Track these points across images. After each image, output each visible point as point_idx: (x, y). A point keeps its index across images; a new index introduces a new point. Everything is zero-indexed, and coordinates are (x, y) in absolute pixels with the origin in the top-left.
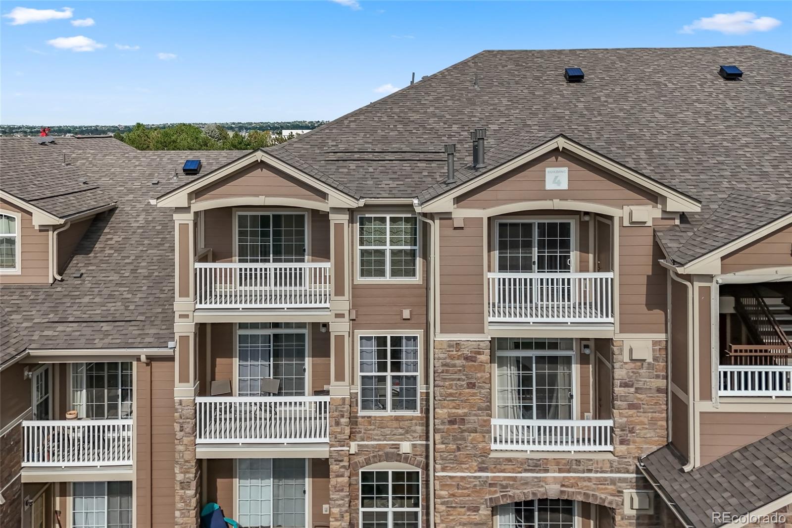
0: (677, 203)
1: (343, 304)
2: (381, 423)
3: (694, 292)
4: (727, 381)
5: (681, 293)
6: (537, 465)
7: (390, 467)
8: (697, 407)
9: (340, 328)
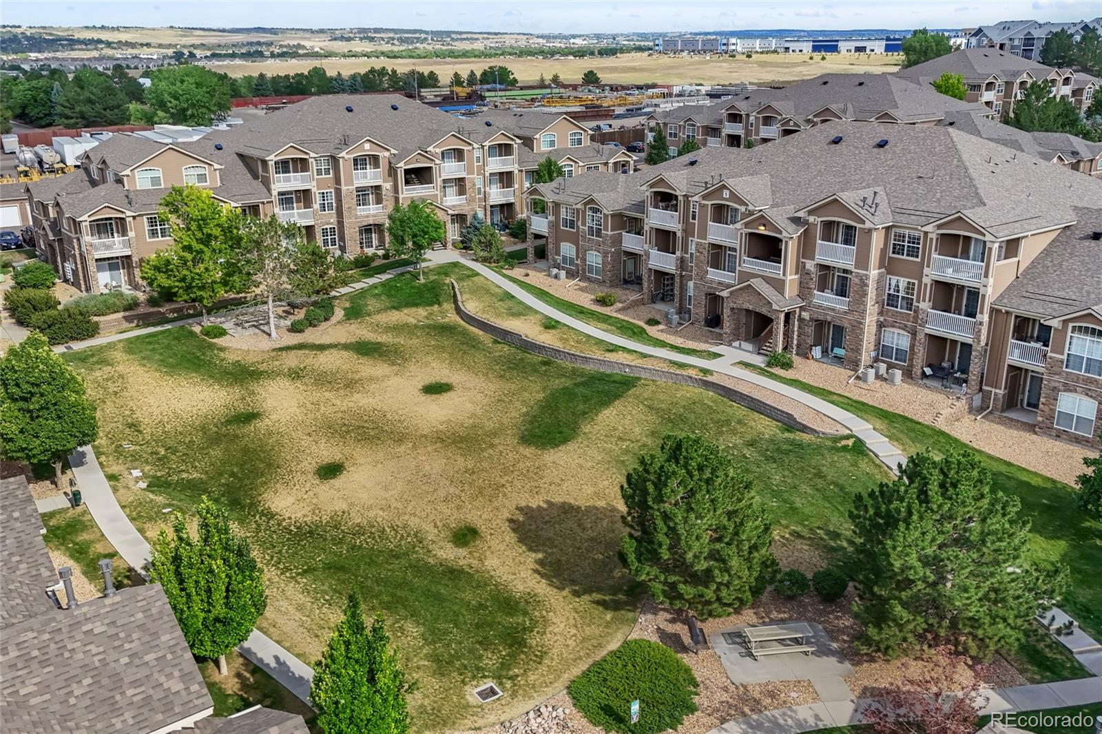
0: (393, 151)
1: (314, 183)
2: (325, 215)
3: (399, 170)
4: (407, 190)
5: (395, 171)
6: (367, 217)
7: (328, 227)
8: (401, 196)
9: (314, 190)
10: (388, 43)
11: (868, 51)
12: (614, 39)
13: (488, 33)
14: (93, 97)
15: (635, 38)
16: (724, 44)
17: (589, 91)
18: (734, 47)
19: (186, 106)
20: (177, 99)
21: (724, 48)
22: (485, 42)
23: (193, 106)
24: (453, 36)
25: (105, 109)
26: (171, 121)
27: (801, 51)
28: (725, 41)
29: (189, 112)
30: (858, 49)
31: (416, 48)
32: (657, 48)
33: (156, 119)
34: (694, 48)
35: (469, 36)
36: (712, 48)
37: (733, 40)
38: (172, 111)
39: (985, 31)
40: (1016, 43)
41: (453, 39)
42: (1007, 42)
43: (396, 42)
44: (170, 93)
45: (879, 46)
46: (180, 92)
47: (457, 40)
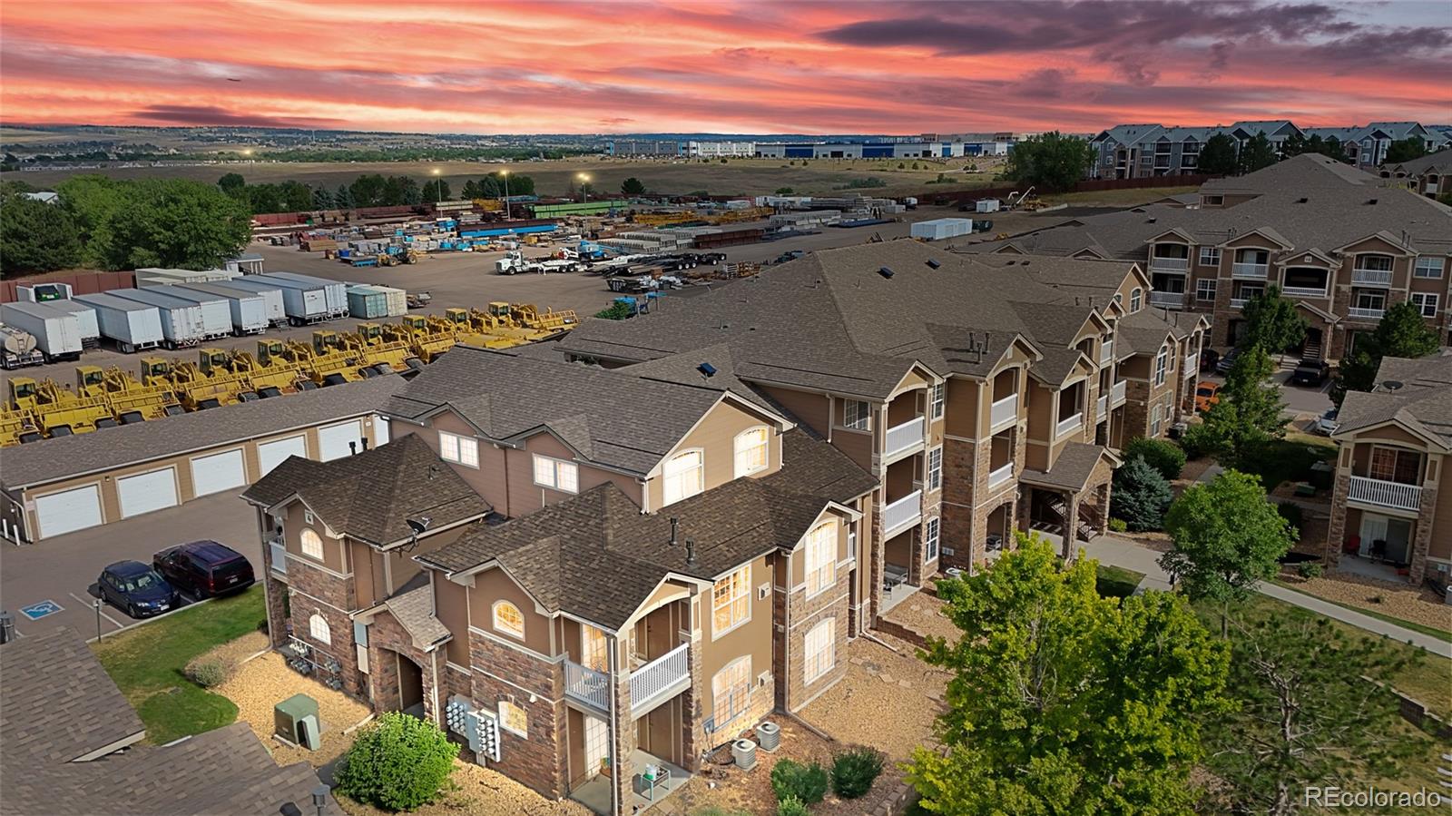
3: (1055, 394)
7: (930, 520)
8: (1052, 444)
10: (261, 144)
11: (845, 156)
12: (527, 140)
13: (380, 134)
14: (21, 228)
15: (548, 141)
16: (684, 148)
17: (639, 202)
18: (694, 152)
19: (186, 238)
20: (169, 228)
21: (685, 151)
22: (380, 143)
23: (199, 238)
24: (338, 136)
25: (41, 247)
26: (158, 262)
27: (773, 156)
28: (685, 145)
29: (191, 248)
30: (835, 154)
31: (298, 150)
32: (608, 151)
33: (132, 259)
34: (651, 151)
35: (358, 136)
36: (670, 152)
37: (693, 144)
38: (162, 246)
39: (1111, 134)
40: (1148, 148)
41: (338, 140)
42: (1137, 147)
43: (271, 142)
44: (157, 221)
45: (857, 151)
46: (176, 218)
47: (344, 140)
